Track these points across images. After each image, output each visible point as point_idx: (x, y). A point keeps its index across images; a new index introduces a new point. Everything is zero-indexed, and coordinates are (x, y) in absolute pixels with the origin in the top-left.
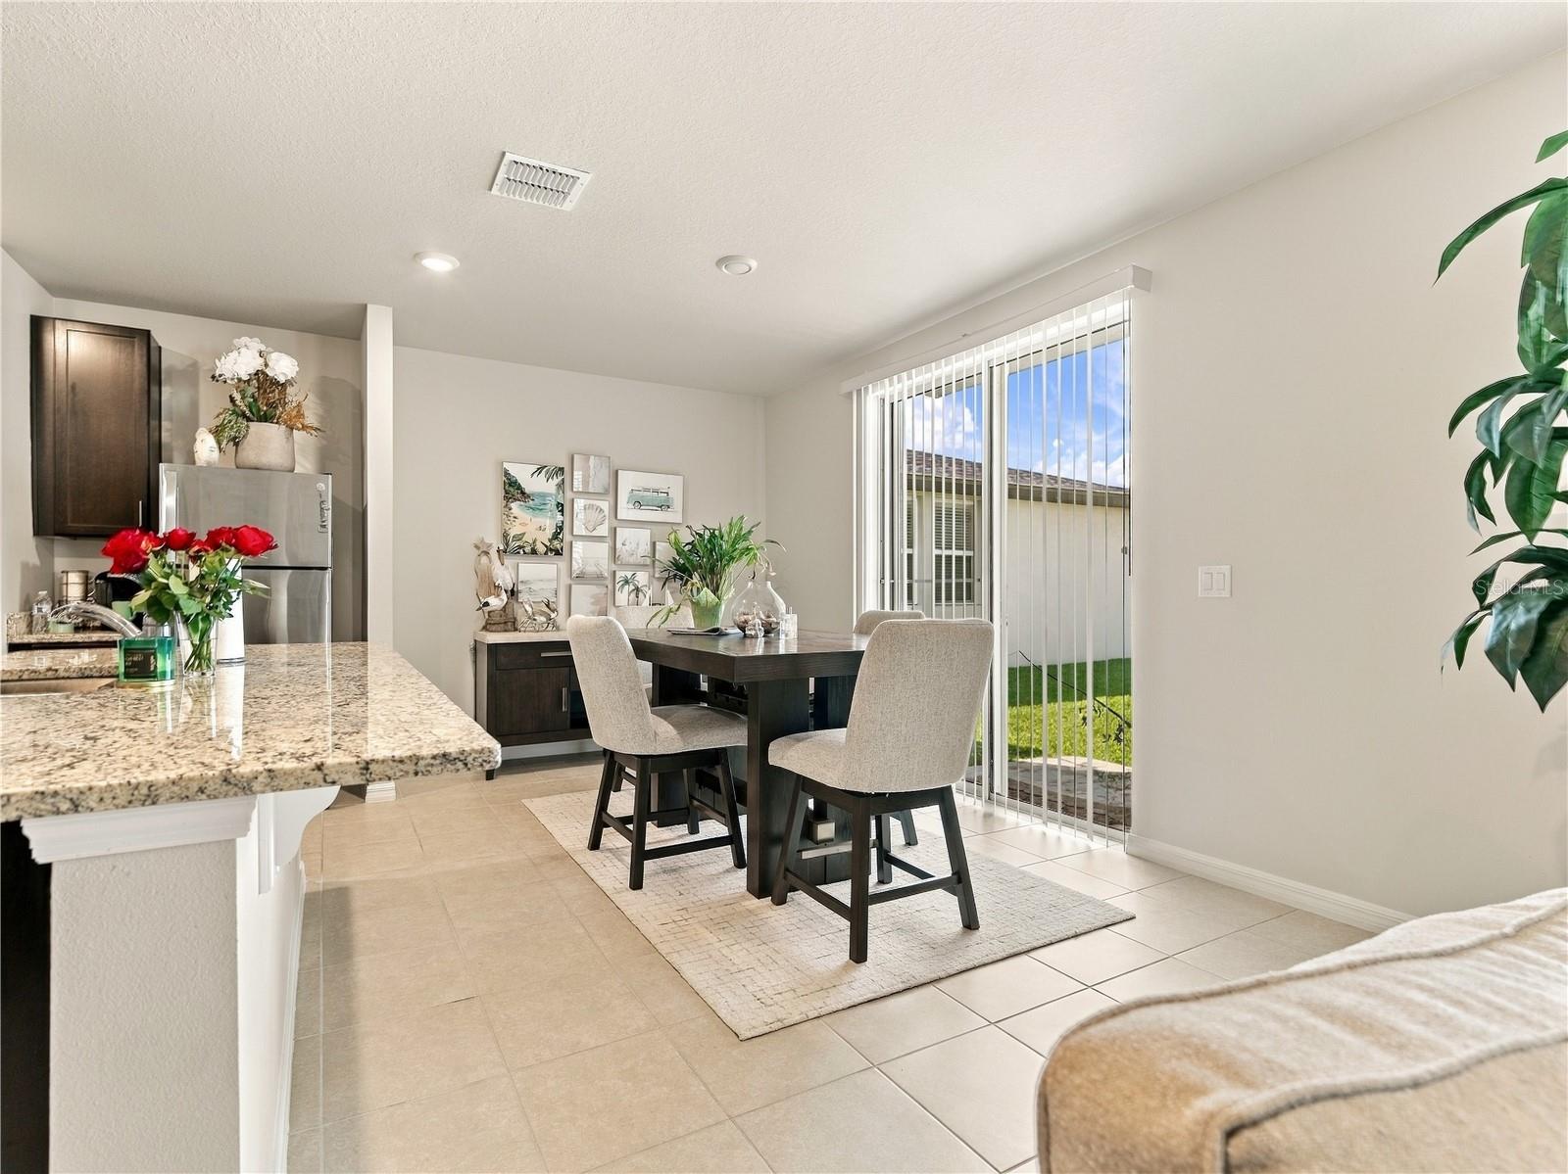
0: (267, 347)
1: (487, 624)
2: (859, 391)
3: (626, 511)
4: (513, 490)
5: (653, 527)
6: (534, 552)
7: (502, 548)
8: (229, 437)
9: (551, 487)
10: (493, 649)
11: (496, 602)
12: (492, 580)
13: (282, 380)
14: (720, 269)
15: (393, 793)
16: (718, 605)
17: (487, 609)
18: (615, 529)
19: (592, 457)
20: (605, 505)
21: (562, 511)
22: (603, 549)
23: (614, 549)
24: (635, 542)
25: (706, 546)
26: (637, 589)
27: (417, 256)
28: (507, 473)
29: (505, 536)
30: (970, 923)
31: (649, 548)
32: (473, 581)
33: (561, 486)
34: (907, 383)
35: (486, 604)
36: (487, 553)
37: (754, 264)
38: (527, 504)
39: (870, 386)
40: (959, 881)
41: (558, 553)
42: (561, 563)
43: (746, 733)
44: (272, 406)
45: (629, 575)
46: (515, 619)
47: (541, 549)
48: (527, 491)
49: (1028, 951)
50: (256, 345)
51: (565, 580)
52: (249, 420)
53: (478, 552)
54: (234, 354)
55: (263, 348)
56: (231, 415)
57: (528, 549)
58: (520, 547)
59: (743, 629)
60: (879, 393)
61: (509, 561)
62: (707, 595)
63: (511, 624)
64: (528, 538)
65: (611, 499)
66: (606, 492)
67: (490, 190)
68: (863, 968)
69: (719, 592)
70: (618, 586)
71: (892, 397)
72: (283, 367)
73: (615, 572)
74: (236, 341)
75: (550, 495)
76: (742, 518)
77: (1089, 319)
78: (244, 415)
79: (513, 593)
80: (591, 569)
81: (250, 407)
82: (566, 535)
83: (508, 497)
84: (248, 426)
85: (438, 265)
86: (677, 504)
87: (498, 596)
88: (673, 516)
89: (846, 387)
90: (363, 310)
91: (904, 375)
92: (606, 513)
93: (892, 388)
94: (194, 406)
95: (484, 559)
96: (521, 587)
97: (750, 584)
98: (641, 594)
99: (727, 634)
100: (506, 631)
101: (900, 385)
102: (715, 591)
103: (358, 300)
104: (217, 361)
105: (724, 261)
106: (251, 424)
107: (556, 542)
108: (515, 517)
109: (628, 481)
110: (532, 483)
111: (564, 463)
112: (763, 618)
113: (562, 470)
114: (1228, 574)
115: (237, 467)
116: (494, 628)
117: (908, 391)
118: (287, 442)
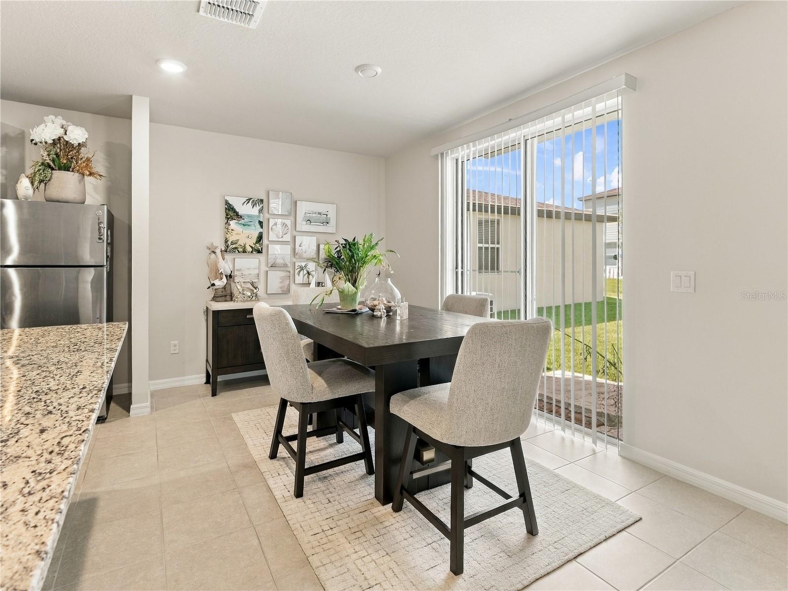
0: (67, 122)
1: (214, 297)
2: (442, 154)
3: (302, 226)
4: (231, 213)
5: (318, 235)
6: (244, 251)
7: (223, 249)
8: (41, 180)
9: (255, 211)
10: (216, 314)
11: (220, 283)
12: (218, 269)
13: (76, 143)
14: (357, 73)
15: (149, 409)
16: (356, 293)
17: (214, 287)
18: (295, 237)
19: (281, 193)
20: (288, 222)
21: (262, 227)
22: (288, 249)
23: (294, 249)
24: (308, 245)
25: (348, 254)
26: (309, 273)
27: (157, 61)
28: (227, 203)
29: (226, 241)
30: (532, 530)
31: (315, 248)
32: (206, 270)
33: (261, 211)
34: (473, 149)
35: (213, 285)
36: (214, 252)
37: (379, 70)
38: (240, 222)
39: (449, 151)
40: (525, 501)
41: (259, 252)
42: (262, 257)
43: (375, 383)
44: (70, 160)
45: (303, 264)
46: (231, 293)
47: (249, 249)
48: (240, 213)
49: (575, 558)
50: (60, 121)
51: (264, 268)
52: (53, 169)
53: (209, 251)
54: (42, 126)
55: (64, 123)
56: (40, 166)
57: (240, 250)
58: (236, 248)
59: (373, 310)
60: (455, 155)
61: (228, 257)
62: (348, 286)
63: (231, 297)
64: (241, 242)
65: (292, 218)
66: (289, 215)
67: (198, 11)
68: (460, 580)
69: (357, 284)
70: (297, 271)
71: (463, 158)
72: (76, 135)
73: (295, 263)
74: (45, 118)
75: (255, 216)
76: (371, 235)
77: (594, 109)
78: (49, 166)
79: (230, 277)
80: (280, 261)
81: (53, 161)
82: (265, 241)
83: (228, 218)
84: (52, 173)
85: (172, 68)
86: (333, 222)
87: (222, 279)
88: (330, 228)
89: (435, 151)
90: (130, 98)
91: (471, 144)
92: (289, 227)
93: (462, 153)
94: (22, 160)
95: (213, 255)
96: (236, 273)
97: (377, 279)
98: (311, 277)
99: (361, 313)
100: (226, 301)
101: (468, 151)
102: (354, 284)
103: (126, 92)
104: (31, 130)
105: (360, 68)
106: (53, 171)
107: (258, 245)
108: (232, 230)
109: (304, 208)
110: (243, 209)
111: (264, 197)
112: (385, 302)
113: (262, 201)
114: (692, 278)
115: (47, 201)
116: (218, 299)
117: (473, 154)
118: (80, 183)
